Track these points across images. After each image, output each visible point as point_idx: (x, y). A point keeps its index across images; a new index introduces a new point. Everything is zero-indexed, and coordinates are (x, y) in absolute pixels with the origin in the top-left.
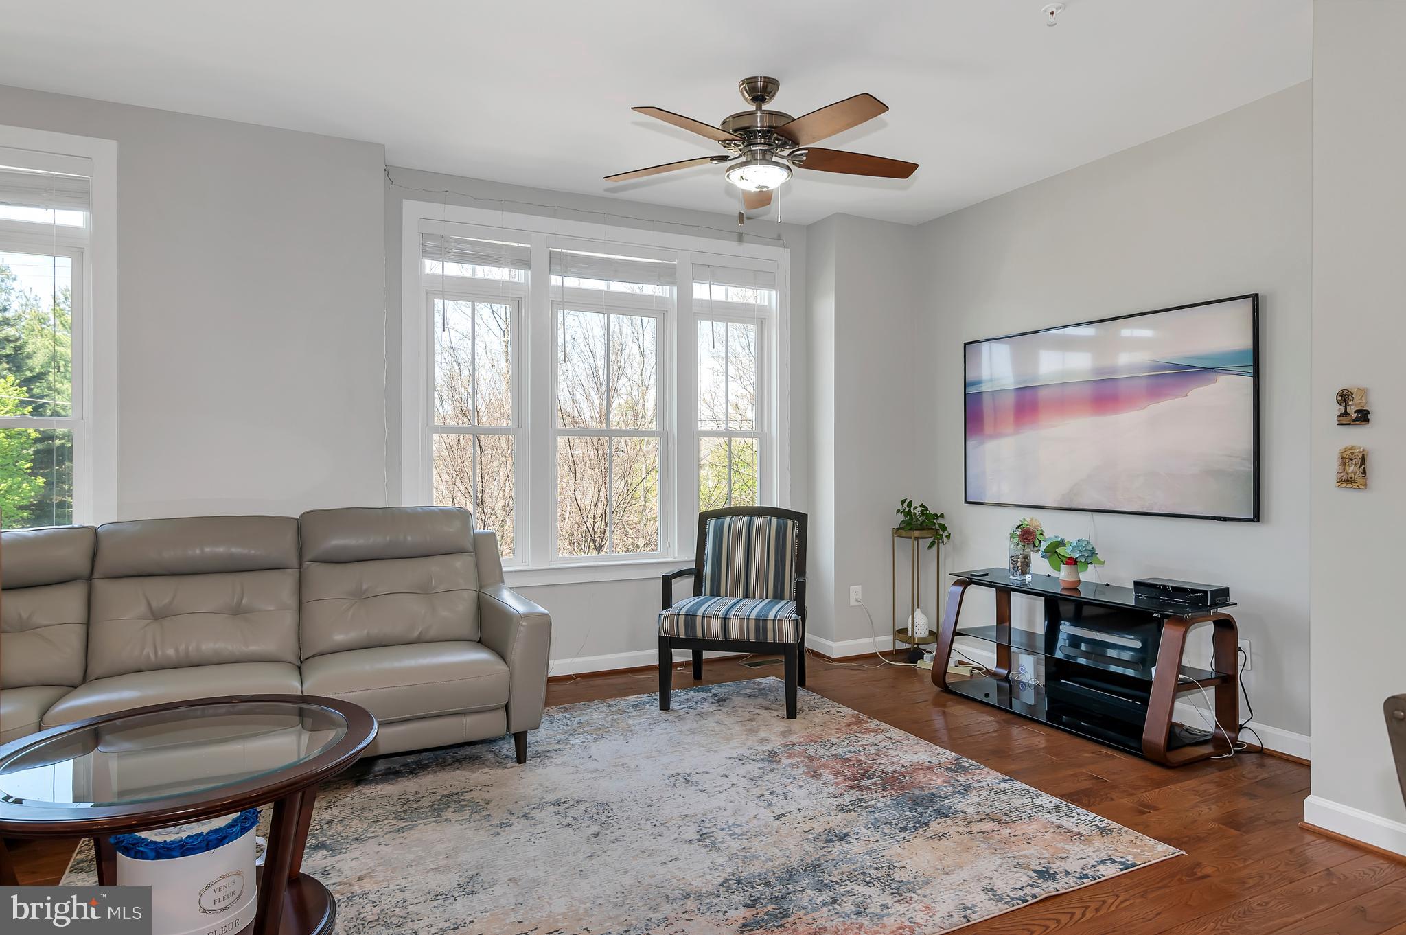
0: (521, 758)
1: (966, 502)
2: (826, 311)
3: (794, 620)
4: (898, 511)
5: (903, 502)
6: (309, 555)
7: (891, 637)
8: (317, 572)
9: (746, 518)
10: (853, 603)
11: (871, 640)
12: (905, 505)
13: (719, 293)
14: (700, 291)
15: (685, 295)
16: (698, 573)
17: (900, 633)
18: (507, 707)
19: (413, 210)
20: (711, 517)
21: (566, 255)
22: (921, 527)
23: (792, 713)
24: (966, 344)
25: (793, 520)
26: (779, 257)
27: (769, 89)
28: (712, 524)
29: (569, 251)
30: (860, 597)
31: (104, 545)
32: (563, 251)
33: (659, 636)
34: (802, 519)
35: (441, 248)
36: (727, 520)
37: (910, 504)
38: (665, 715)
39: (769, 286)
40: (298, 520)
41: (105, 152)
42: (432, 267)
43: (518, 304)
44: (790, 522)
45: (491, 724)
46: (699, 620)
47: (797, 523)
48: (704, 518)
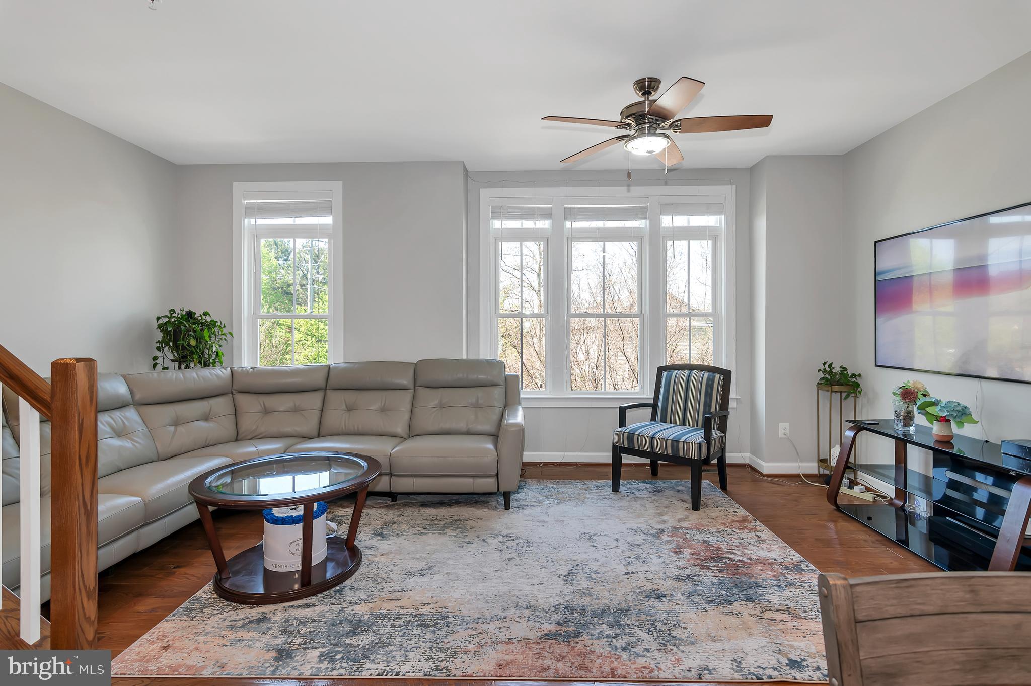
0: (507, 507)
1: (876, 365)
2: (761, 225)
3: (697, 443)
4: (819, 370)
5: (825, 364)
6: (418, 383)
7: (816, 464)
8: (421, 391)
9: (688, 372)
10: (781, 435)
11: (796, 464)
12: (827, 366)
13: (681, 221)
14: (666, 221)
15: (655, 226)
16: (654, 406)
17: (823, 461)
18: (497, 475)
19: (486, 194)
20: (665, 370)
21: (574, 208)
22: (839, 383)
23: (696, 506)
24: (876, 242)
25: (720, 374)
26: (727, 192)
27: (652, 85)
28: (665, 374)
29: (576, 206)
30: (788, 432)
31: (331, 374)
32: (572, 206)
33: (613, 445)
34: (727, 374)
35: (499, 213)
36: (675, 373)
37: (830, 366)
38: (614, 496)
39: (720, 213)
40: (416, 365)
41: (336, 187)
42: (497, 224)
43: (547, 240)
44: (717, 376)
45: (488, 484)
46: (636, 437)
47: (722, 377)
48: (661, 370)
